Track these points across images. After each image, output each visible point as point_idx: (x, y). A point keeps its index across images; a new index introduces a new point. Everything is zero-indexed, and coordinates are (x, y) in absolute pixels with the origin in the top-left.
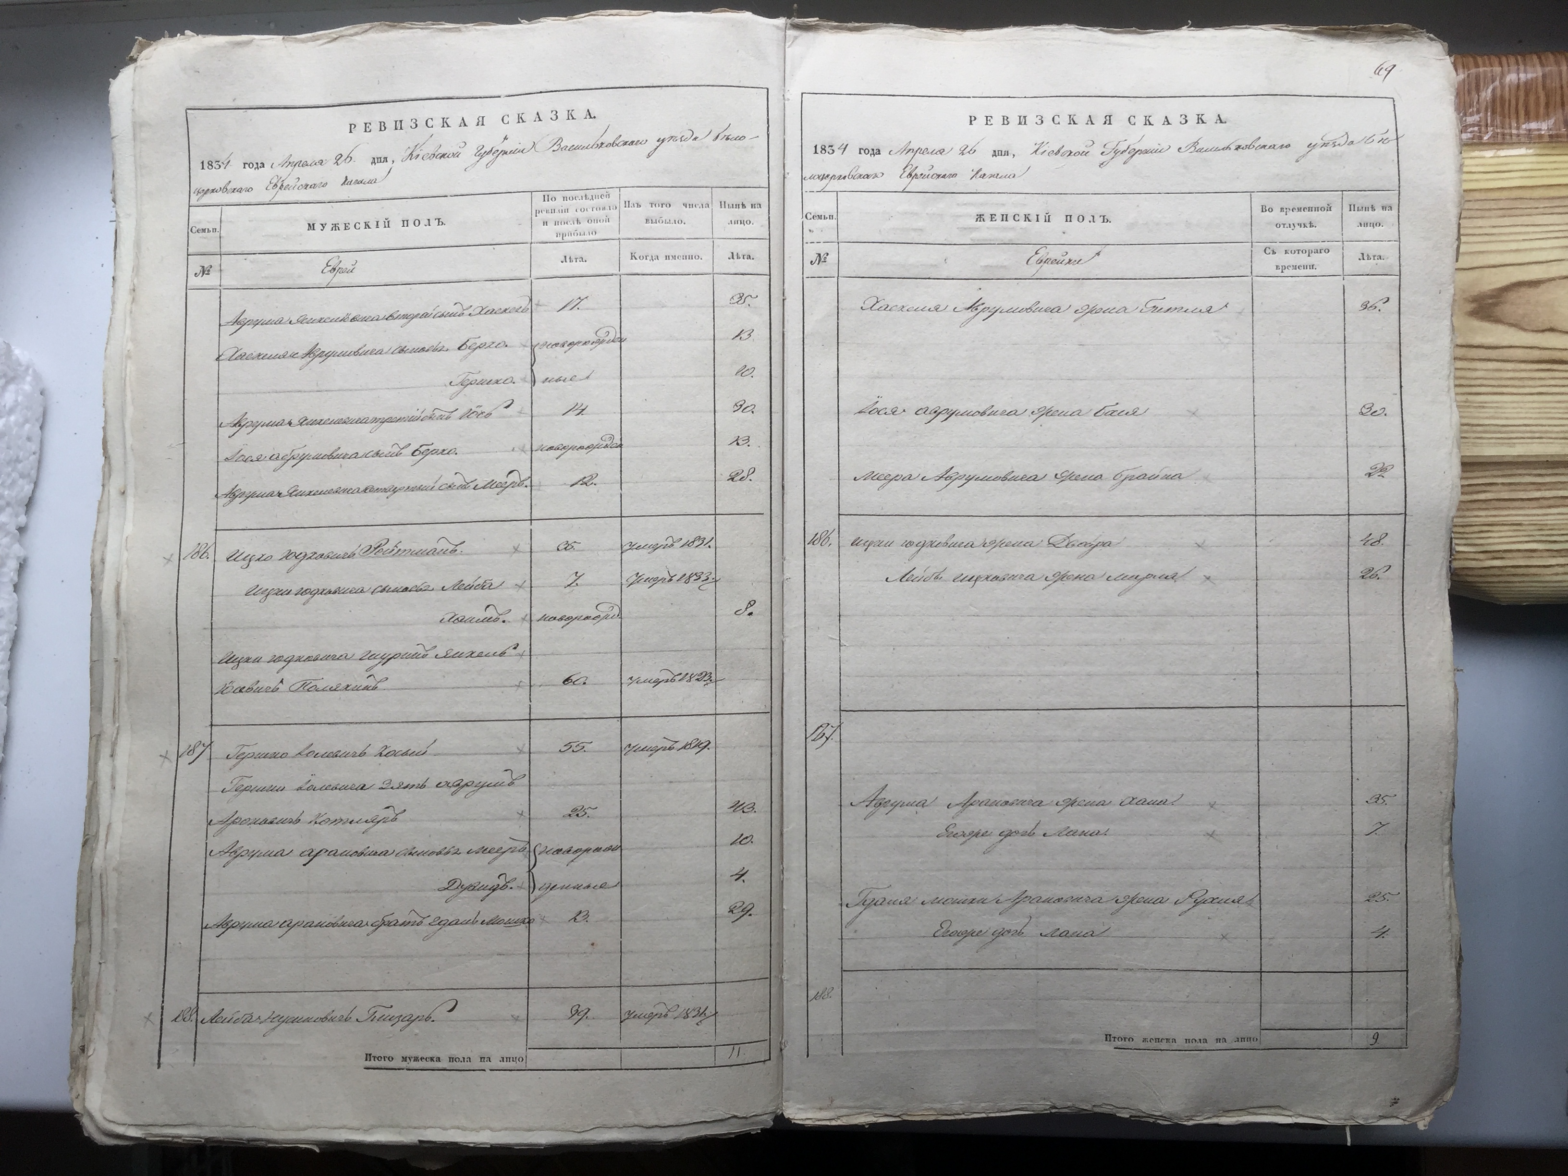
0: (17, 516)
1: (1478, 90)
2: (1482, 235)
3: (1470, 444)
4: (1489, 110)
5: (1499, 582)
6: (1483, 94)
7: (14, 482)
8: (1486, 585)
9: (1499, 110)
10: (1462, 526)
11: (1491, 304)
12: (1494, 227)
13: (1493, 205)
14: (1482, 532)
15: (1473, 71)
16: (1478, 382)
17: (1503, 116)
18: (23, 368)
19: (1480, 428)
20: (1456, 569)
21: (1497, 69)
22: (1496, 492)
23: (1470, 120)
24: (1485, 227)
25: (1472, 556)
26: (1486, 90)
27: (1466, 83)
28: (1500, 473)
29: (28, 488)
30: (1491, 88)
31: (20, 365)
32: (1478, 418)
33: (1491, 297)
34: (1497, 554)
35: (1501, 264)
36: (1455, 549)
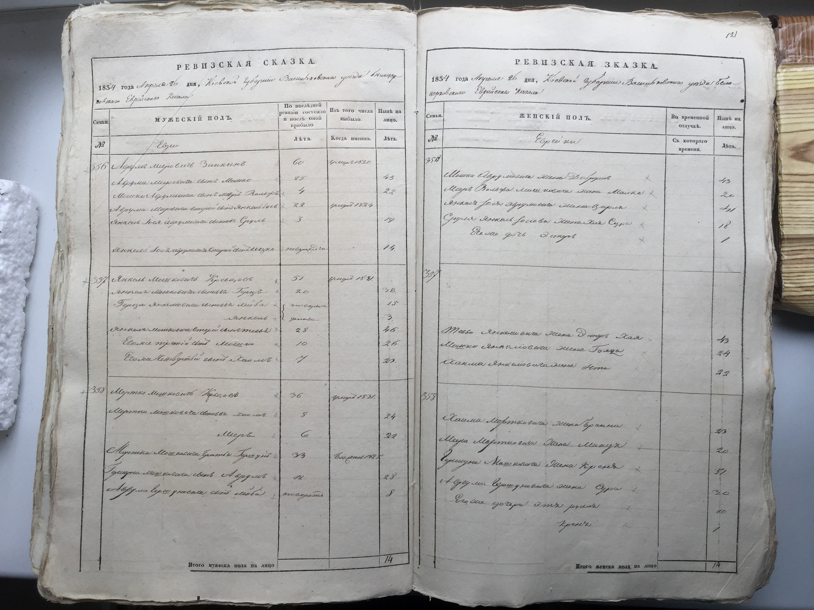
0: (25, 272)
1: (794, 34)
2: (798, 113)
3: (792, 228)
4: (801, 46)
5: (809, 304)
6: (797, 37)
7: (22, 255)
8: (802, 305)
9: (806, 45)
10: (788, 273)
11: (804, 151)
12: (804, 109)
13: (803, 97)
14: (799, 276)
15: (791, 25)
16: (796, 194)
17: (808, 48)
18: (26, 197)
19: (797, 219)
20: (785, 297)
21: (805, 24)
22: (806, 254)
23: (789, 51)
24: (799, 109)
25: (793, 289)
26: (799, 34)
27: (787, 31)
28: (809, 244)
29: (30, 258)
30: (801, 33)
31: (25, 194)
32: (796, 214)
33: (803, 147)
34: (808, 288)
35: (808, 129)
36: (784, 285)
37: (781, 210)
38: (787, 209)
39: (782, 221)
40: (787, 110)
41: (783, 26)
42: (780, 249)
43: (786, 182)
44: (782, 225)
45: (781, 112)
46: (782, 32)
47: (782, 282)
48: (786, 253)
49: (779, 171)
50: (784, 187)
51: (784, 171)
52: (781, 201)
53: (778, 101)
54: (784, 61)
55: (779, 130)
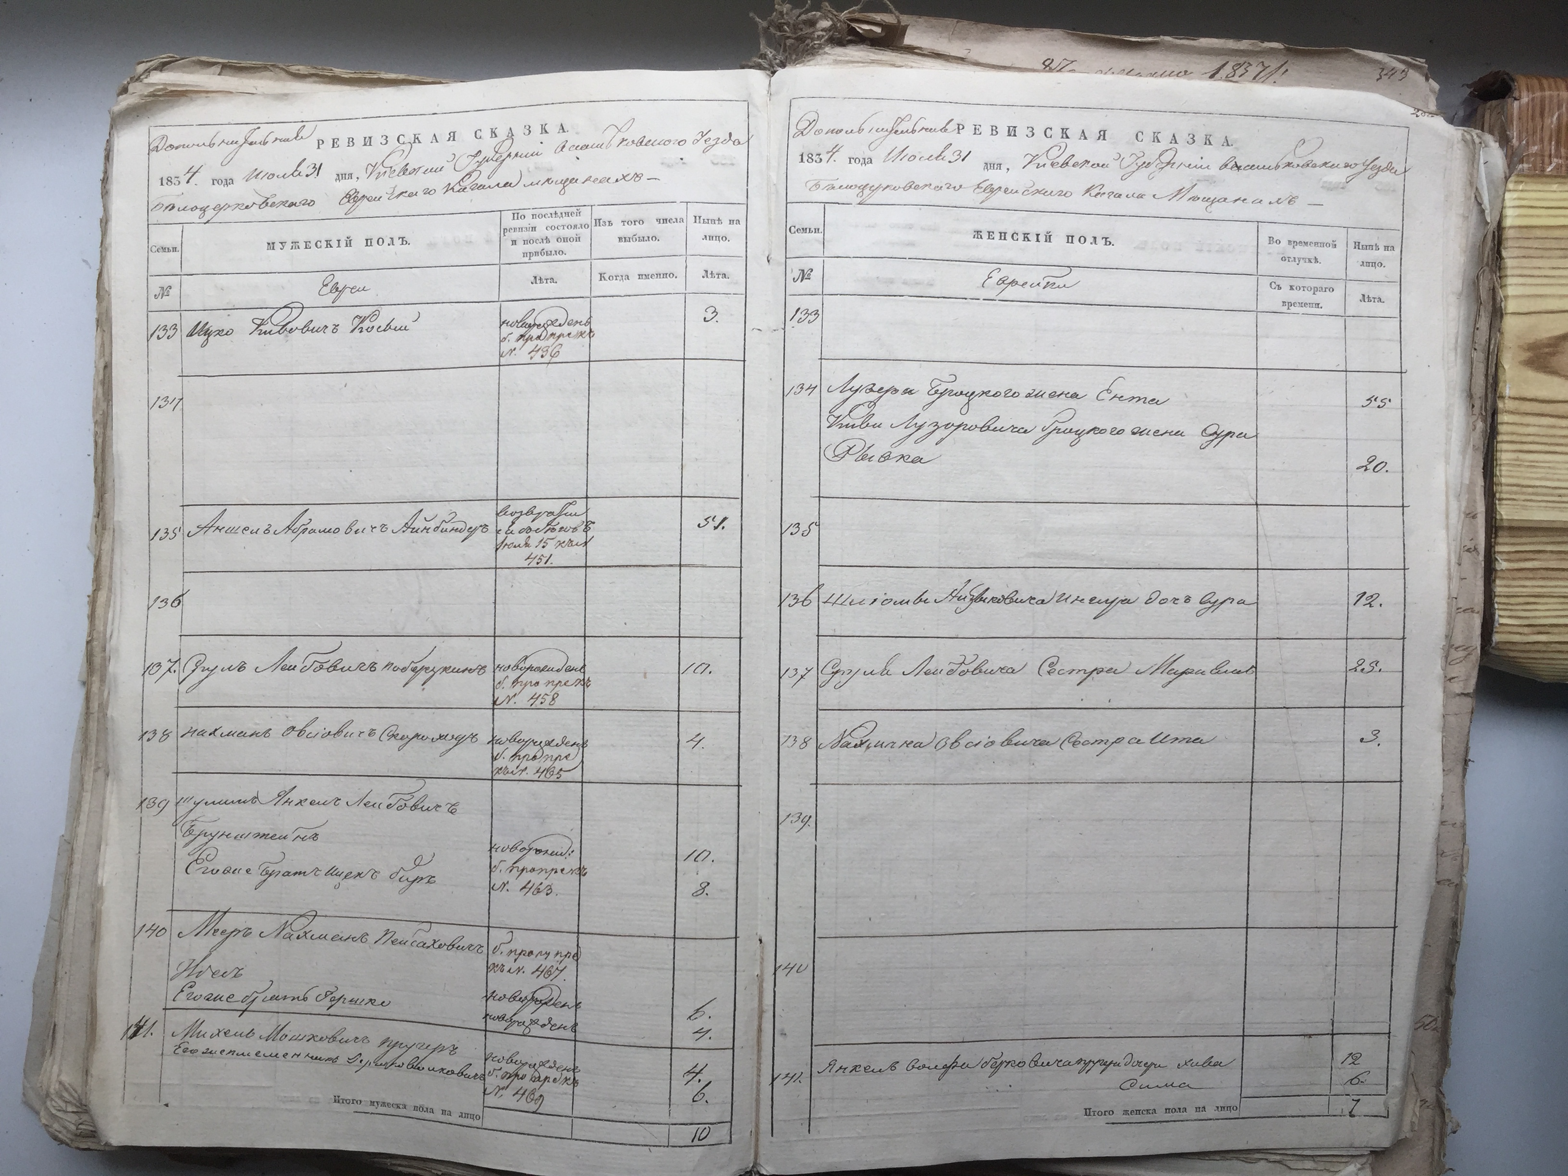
1: (1542, 115)
2: (1541, 276)
3: (1518, 507)
4: (1554, 139)
5: (1544, 659)
6: (1547, 121)
8: (1529, 661)
9: (1563, 139)
10: (1507, 596)
11: (1547, 353)
12: (1554, 268)
13: (1553, 244)
14: (1528, 603)
15: (1538, 94)
16: (1530, 439)
19: (1530, 490)
20: (1498, 643)
21: (1564, 94)
22: (1545, 560)
23: (1535, 149)
24: (1544, 268)
25: (1515, 629)
26: (1552, 117)
27: (1530, 107)
28: (1550, 540)
30: (1557, 114)
32: (1529, 478)
33: (1549, 345)
34: (1541, 629)
35: (1558, 309)
36: (1498, 621)
37: (1500, 470)
38: (1511, 469)
39: (1501, 492)
40: (1522, 268)
41: (1522, 94)
42: (1494, 547)
43: (1512, 413)
44: (1500, 500)
45: (1509, 272)
46: (1520, 107)
47: (1494, 614)
48: (1505, 557)
49: (1499, 390)
50: (1507, 423)
51: (1507, 390)
52: (1501, 451)
53: (1505, 248)
54: (1521, 166)
55: (1506, 307)
